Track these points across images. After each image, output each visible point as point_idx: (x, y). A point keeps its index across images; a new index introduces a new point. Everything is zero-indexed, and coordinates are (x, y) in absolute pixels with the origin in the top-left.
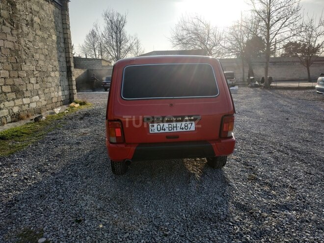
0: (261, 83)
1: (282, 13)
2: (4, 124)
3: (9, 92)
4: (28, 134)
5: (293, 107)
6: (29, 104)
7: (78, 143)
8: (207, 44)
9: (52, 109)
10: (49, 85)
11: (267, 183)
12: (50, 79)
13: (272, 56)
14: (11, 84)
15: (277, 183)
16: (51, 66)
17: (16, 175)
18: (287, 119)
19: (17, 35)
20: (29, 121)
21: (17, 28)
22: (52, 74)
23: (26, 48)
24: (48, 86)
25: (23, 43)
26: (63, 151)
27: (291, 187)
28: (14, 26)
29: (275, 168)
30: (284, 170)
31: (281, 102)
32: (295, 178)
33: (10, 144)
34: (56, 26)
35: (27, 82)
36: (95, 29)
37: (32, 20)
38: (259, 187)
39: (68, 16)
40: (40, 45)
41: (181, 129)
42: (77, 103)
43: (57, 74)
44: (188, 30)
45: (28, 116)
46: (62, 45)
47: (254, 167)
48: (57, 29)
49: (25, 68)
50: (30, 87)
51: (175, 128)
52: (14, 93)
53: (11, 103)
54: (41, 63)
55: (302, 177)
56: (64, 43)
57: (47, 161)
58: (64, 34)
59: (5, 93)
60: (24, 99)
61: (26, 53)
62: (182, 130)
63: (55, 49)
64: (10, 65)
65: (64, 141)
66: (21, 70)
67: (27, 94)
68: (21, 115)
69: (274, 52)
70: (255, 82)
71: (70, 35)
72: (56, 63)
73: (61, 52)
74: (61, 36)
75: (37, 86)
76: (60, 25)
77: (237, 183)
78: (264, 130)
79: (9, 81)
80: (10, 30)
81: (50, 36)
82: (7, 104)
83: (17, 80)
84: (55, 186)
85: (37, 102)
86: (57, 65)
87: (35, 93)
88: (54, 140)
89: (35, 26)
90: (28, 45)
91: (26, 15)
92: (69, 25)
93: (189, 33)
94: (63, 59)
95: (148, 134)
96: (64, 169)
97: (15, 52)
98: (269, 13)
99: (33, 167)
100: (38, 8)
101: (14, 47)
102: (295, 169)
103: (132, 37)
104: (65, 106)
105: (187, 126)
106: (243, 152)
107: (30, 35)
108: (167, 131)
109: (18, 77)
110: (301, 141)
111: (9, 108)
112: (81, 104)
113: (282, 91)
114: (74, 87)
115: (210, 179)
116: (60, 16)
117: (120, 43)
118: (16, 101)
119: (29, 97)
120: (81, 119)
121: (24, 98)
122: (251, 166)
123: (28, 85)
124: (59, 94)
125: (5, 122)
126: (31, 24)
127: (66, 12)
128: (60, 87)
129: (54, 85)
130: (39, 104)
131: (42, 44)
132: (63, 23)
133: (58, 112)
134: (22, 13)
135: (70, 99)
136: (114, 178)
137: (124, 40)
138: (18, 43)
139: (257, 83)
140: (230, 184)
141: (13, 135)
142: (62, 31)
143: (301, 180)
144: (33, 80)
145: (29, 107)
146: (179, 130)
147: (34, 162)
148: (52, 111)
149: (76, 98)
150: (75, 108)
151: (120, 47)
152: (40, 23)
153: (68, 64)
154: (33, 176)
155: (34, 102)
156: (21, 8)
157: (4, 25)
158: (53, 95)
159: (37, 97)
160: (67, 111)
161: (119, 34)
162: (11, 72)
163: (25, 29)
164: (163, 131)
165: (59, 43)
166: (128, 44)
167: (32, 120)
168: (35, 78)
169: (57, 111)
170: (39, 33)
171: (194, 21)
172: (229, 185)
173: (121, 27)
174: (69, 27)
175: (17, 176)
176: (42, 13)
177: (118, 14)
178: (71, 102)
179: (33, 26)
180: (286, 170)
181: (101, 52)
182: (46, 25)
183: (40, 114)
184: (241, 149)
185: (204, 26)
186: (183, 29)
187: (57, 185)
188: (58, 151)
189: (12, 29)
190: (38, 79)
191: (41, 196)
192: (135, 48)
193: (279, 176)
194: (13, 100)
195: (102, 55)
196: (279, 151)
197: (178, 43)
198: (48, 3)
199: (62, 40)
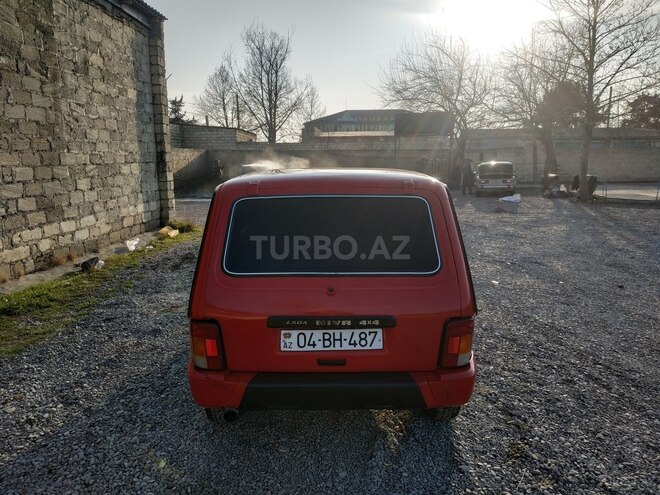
0: (573, 189)
1: (622, 38)
2: (20, 275)
3: (31, 211)
4: (61, 303)
5: (639, 253)
6: (73, 233)
7: (156, 332)
8: (456, 100)
9: (123, 240)
10: (116, 191)
11: (549, 471)
12: (119, 180)
13: (603, 125)
14: (38, 193)
15: (573, 471)
16: (123, 153)
17: (14, 409)
18: (621, 287)
19: (54, 93)
20: (70, 270)
21: (55, 79)
22: (125, 169)
23: (71, 119)
24: (115, 194)
25: (65, 108)
26: (121, 351)
27: (604, 486)
28: (47, 77)
29: (573, 428)
30: (594, 434)
31: (613, 239)
32: (619, 461)
33: (21, 327)
34: (137, 71)
35: (71, 188)
36: (226, 64)
37: (86, 62)
38: (529, 482)
39: (162, 49)
40: (102, 110)
41: (350, 344)
42: (174, 228)
43: (135, 168)
44: (416, 71)
45: (70, 258)
46: (148, 108)
47: (525, 420)
48: (137, 76)
49: (68, 159)
50: (76, 198)
51: (338, 343)
52: (42, 213)
53: (37, 233)
54: (102, 148)
55: (635, 458)
56: (154, 104)
57: (84, 374)
58: (153, 85)
59: (24, 214)
60: (63, 224)
61: (71, 130)
62: (352, 348)
63: (133, 116)
64: (37, 155)
65: (129, 323)
66: (60, 164)
67: (71, 213)
68: (56, 256)
69: (606, 117)
70: (559, 187)
71: (165, 87)
72: (134, 147)
73: (146, 123)
74: (147, 90)
75: (91, 196)
76: (145, 68)
77: (479, 466)
78: (564, 316)
79: (35, 189)
80: (39, 84)
81: (122, 92)
82: (27, 234)
83: (50, 184)
84: (83, 447)
85: (90, 228)
86: (137, 149)
87: (87, 211)
88: (109, 320)
89: (93, 72)
90: (75, 113)
91: (74, 51)
92: (163, 67)
93: (420, 78)
94: (149, 138)
95: (277, 353)
96: (112, 401)
97: (48, 128)
98: (593, 40)
99: (53, 389)
100: (100, 36)
101: (47, 118)
102: (622, 433)
103: (301, 83)
104: (150, 234)
105: (365, 339)
106: (507, 377)
107: (80, 92)
108: (319, 347)
109: (53, 179)
110: (646, 352)
111: (30, 243)
112: (182, 230)
113: (617, 210)
114: (171, 194)
115: (420, 450)
116: (146, 49)
117: (276, 95)
118: (46, 228)
119: (73, 218)
120: (176, 267)
121: (64, 220)
122: (519, 417)
123: (73, 194)
124: (137, 210)
125: (22, 272)
126: (83, 68)
127: (159, 42)
128: (140, 196)
129: (127, 191)
130: (96, 233)
131: (105, 108)
132: (151, 64)
133: (132, 248)
134: (64, 48)
135: (161, 218)
136: (211, 431)
137: (285, 87)
138: (56, 110)
139: (563, 188)
140: (463, 467)
141: (30, 305)
142: (148, 80)
143: (632, 469)
144: (83, 184)
145: (72, 239)
146: (346, 346)
147: (57, 376)
148: (121, 245)
149: (173, 216)
150: (168, 240)
151: (275, 102)
152: (102, 66)
153: (159, 147)
154: (46, 415)
155: (84, 228)
156: (63, 39)
157: (27, 74)
158: (124, 212)
159: (92, 217)
160: (151, 247)
161: (274, 76)
162: (39, 170)
163: (71, 80)
164: (311, 348)
165: (142, 105)
166: (293, 97)
167: (77, 266)
168: (89, 180)
169: (132, 245)
170: (101, 86)
171: (429, 53)
172: (460, 471)
173: (279, 62)
174: (164, 71)
175: (14, 412)
176: (108, 46)
177: (274, 35)
178: (162, 225)
179: (87, 74)
180: (600, 435)
181: (238, 111)
182: (116, 70)
183: (95, 251)
184: (503, 369)
185: (451, 63)
186: (407, 69)
187: (89, 444)
188: (109, 350)
189: (43, 83)
190: (95, 181)
191: (50, 472)
192: (307, 105)
193: (581, 451)
194: (41, 225)
195: (238, 118)
196: (589, 377)
197: (394, 98)
198: (120, 24)
199: (149, 98)
